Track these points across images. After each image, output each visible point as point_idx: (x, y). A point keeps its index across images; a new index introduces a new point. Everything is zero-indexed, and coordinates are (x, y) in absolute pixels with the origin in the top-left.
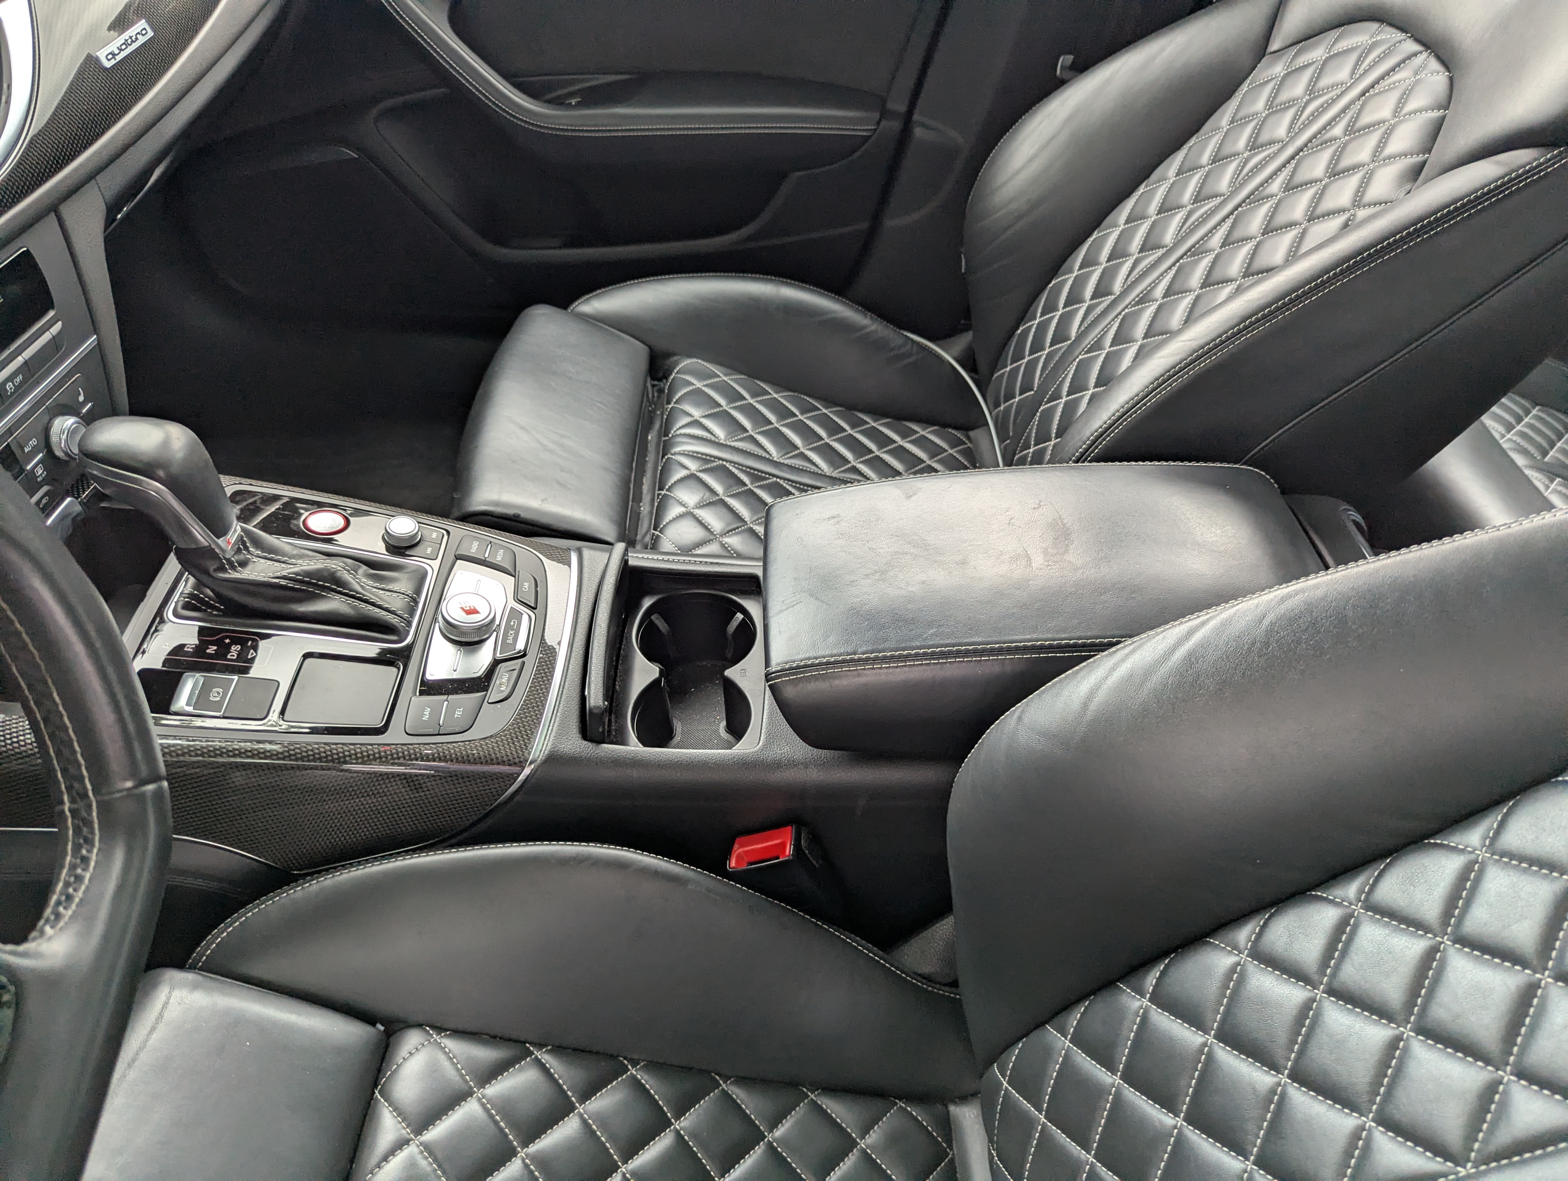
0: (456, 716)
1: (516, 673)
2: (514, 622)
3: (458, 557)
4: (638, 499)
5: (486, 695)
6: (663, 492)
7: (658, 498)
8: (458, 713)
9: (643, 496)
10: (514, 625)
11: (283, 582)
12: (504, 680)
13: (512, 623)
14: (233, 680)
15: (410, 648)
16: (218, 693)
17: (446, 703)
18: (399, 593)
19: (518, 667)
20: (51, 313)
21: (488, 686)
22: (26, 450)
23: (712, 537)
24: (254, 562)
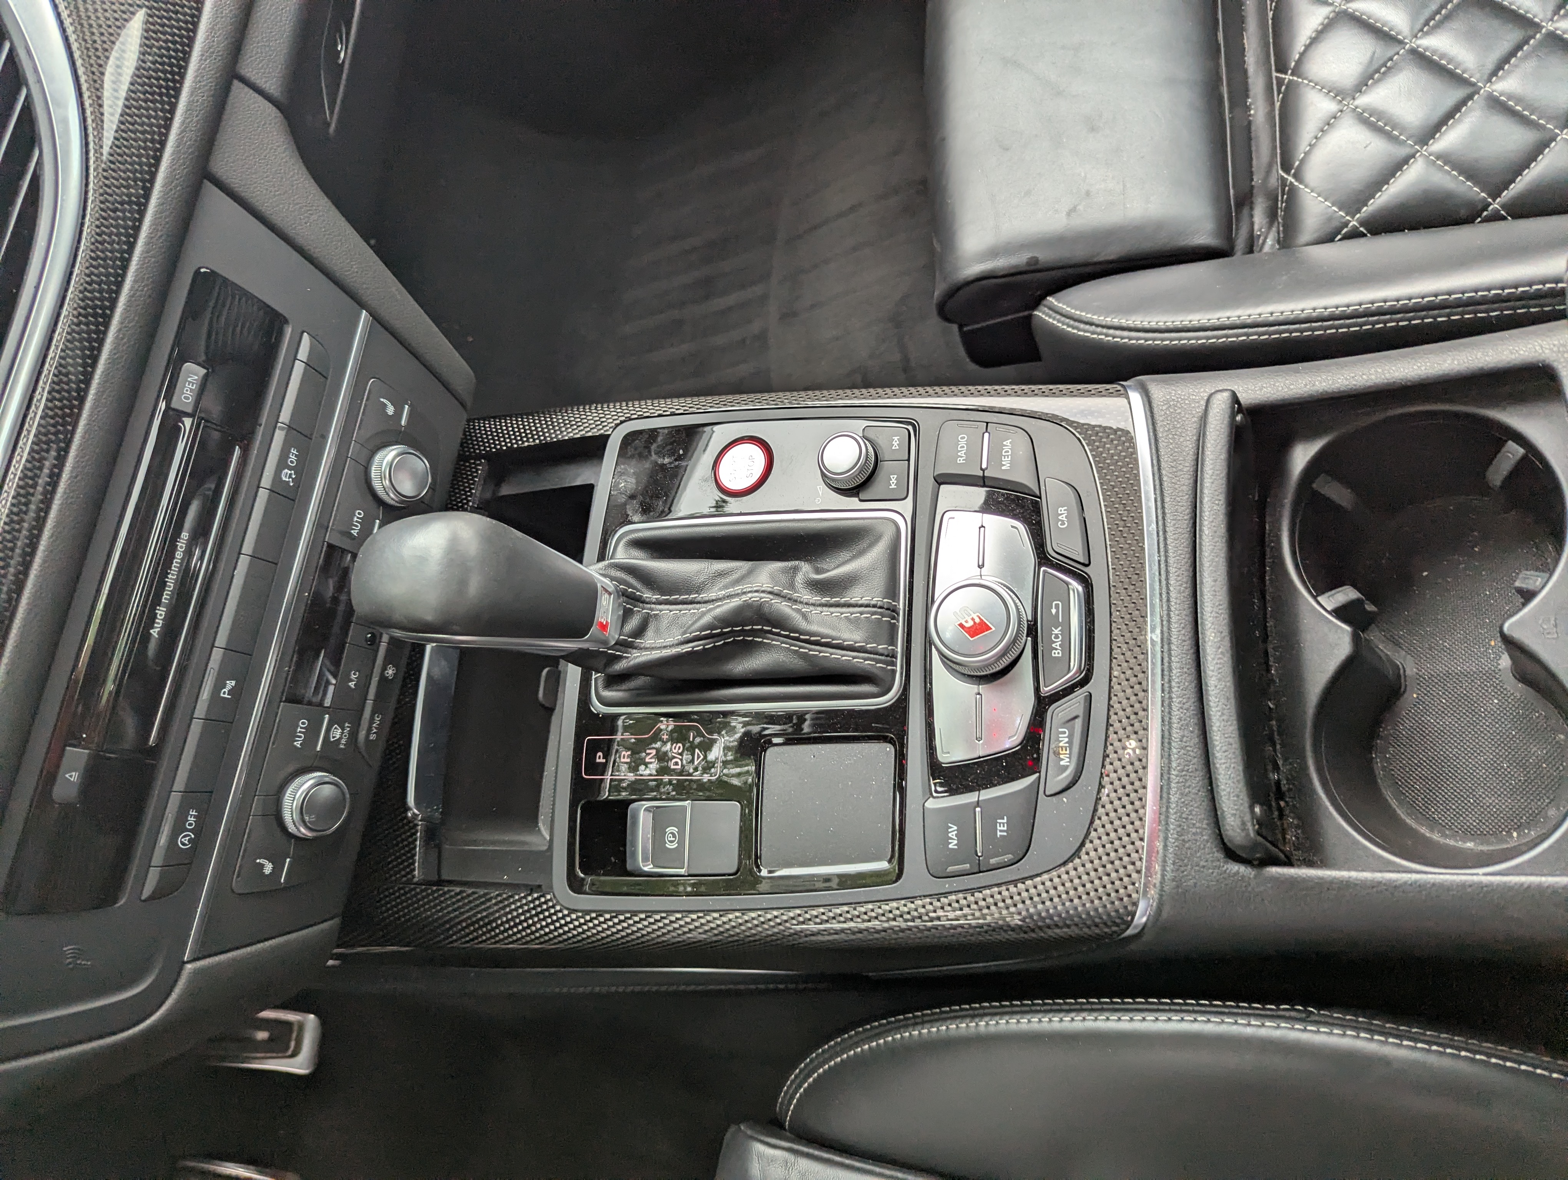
0: (999, 834)
1: (1078, 724)
2: (1057, 606)
3: (942, 480)
4: (1240, 93)
5: (1039, 777)
6: (1287, 77)
7: (1279, 92)
8: (1002, 828)
9: (1250, 81)
10: (1057, 612)
11: (698, 646)
12: (1064, 741)
13: (1054, 611)
14: (685, 808)
15: (902, 703)
16: (674, 836)
17: (978, 809)
18: (861, 606)
19: (1080, 710)
20: (288, 331)
21: (1038, 760)
22: (355, 532)
23: (1403, 151)
24: (656, 615)
